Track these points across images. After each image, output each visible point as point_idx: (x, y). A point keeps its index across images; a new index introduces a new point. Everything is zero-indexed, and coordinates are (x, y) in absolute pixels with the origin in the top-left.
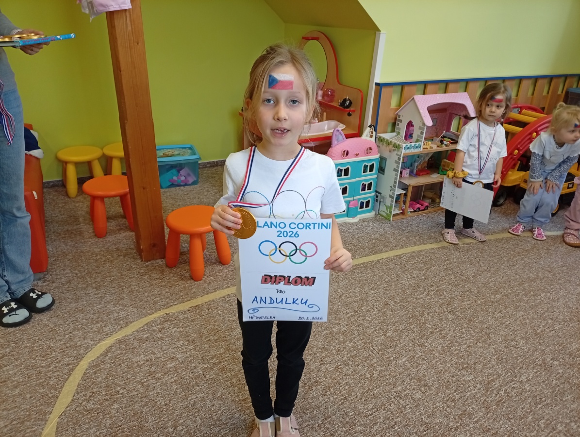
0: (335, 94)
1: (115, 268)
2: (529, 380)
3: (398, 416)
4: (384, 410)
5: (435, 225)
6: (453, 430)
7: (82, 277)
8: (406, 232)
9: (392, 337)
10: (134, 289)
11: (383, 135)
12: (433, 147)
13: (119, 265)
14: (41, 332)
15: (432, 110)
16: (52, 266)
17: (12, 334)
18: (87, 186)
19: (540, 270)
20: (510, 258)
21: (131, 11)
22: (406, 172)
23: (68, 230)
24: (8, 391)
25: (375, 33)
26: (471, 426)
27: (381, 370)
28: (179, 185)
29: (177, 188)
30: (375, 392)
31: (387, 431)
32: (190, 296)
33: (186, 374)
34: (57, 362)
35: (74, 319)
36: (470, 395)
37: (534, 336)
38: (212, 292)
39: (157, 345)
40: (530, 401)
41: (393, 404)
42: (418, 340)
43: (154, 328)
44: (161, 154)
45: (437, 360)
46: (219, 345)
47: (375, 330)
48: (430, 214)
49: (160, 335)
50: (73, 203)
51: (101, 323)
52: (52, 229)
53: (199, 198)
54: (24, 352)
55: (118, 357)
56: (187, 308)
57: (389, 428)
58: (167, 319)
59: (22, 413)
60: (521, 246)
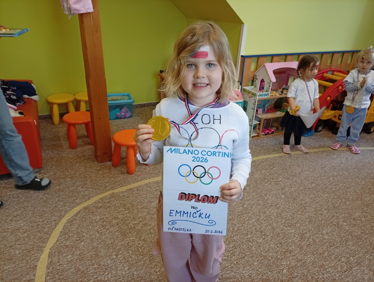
1: (82, 166)
2: (328, 233)
3: (247, 252)
4: (239, 248)
5: (278, 143)
6: (280, 260)
7: (63, 172)
8: (260, 147)
9: (246, 208)
10: (93, 179)
11: (246, 88)
12: (277, 95)
13: (84, 165)
14: (39, 202)
15: (276, 72)
16: (44, 165)
17: (22, 203)
18: (65, 117)
19: (340, 170)
20: (323, 163)
21: (93, 13)
22: (260, 111)
23: (54, 144)
24: (21, 235)
25: (241, 25)
26: (291, 258)
27: (239, 226)
28: (121, 118)
29: (120, 120)
30: (235, 238)
31: (241, 260)
32: (126, 183)
33: (124, 226)
34: (48, 219)
35: (58, 195)
36: (291, 241)
37: (333, 208)
38: (140, 181)
39: (107, 210)
40: (327, 245)
41: (245, 245)
42: (262, 210)
43: (105, 201)
44: (110, 99)
45: (273, 221)
46: (143, 211)
47: (237, 204)
48: (275, 136)
49: (108, 205)
50: (57, 128)
51: (74, 198)
52: (44, 143)
53: (133, 126)
54: (29, 213)
55: (84, 217)
56: (125, 190)
57: (241, 258)
58: (113, 196)
59: (29, 247)
60: (330, 156)
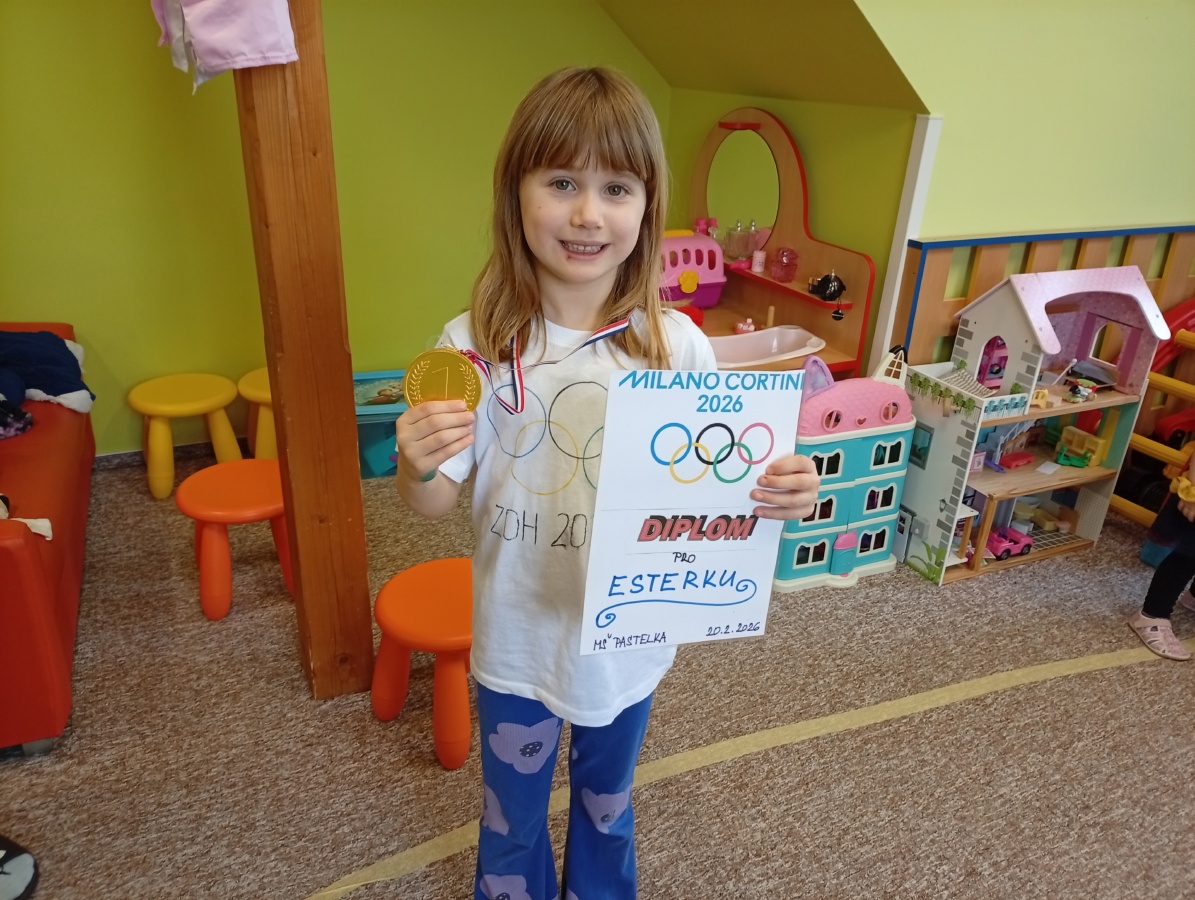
0: (798, 262)
10: (285, 794)
11: (923, 370)
12: (1054, 402)
13: (254, 710)
18: (188, 489)
22: (975, 460)
25: (915, 119)
44: (374, 394)
48: (1036, 566)
52: (101, 591)
